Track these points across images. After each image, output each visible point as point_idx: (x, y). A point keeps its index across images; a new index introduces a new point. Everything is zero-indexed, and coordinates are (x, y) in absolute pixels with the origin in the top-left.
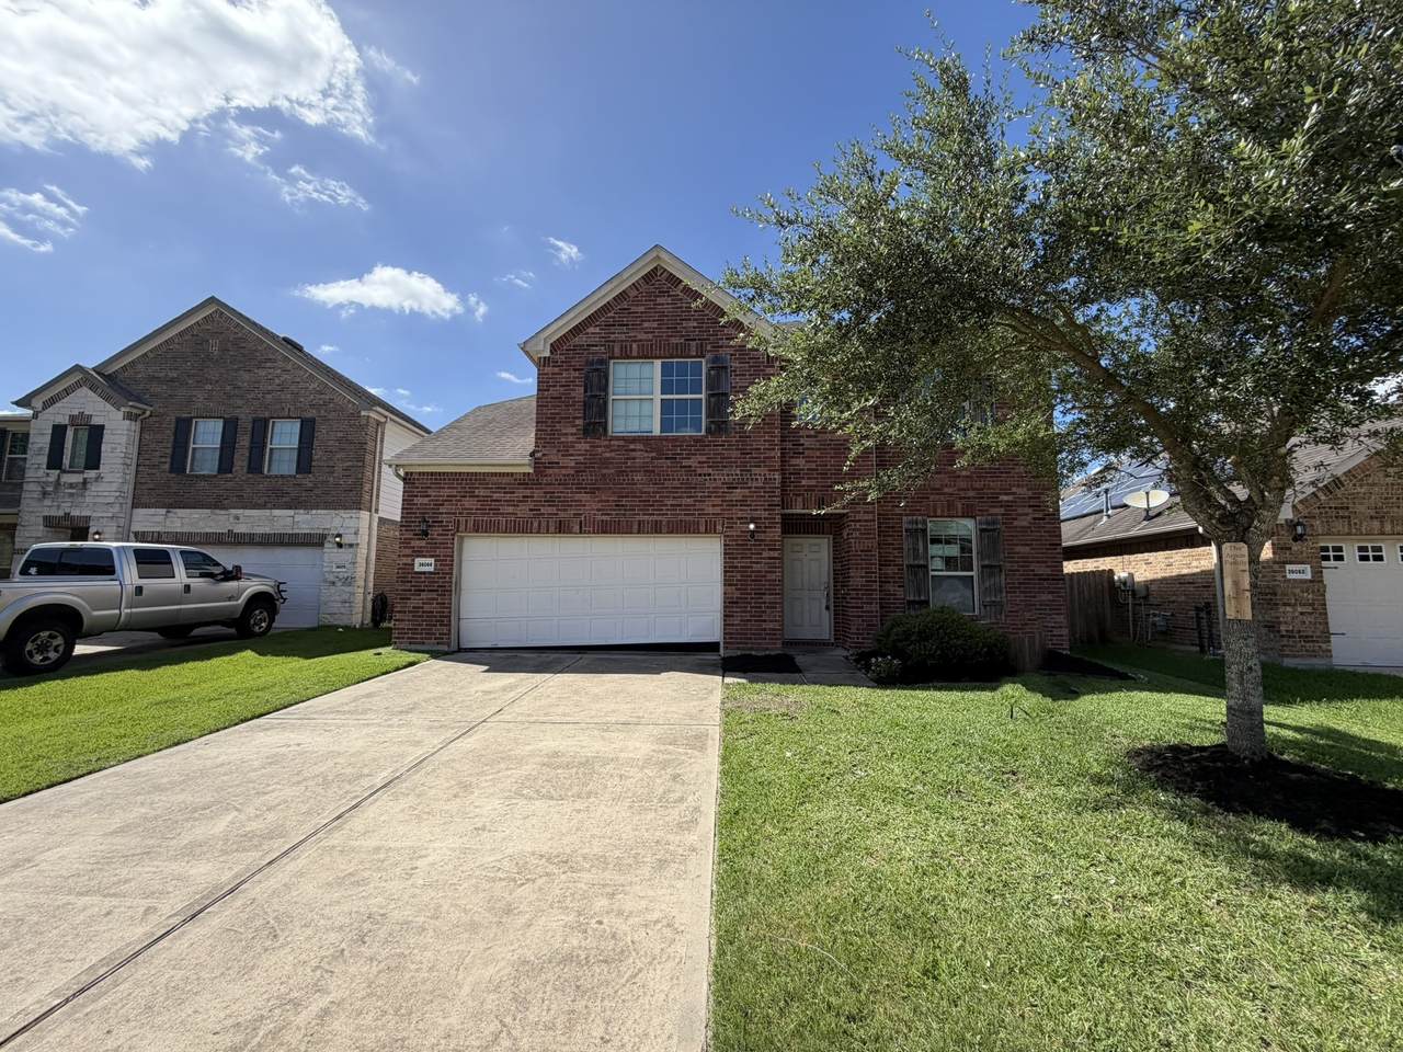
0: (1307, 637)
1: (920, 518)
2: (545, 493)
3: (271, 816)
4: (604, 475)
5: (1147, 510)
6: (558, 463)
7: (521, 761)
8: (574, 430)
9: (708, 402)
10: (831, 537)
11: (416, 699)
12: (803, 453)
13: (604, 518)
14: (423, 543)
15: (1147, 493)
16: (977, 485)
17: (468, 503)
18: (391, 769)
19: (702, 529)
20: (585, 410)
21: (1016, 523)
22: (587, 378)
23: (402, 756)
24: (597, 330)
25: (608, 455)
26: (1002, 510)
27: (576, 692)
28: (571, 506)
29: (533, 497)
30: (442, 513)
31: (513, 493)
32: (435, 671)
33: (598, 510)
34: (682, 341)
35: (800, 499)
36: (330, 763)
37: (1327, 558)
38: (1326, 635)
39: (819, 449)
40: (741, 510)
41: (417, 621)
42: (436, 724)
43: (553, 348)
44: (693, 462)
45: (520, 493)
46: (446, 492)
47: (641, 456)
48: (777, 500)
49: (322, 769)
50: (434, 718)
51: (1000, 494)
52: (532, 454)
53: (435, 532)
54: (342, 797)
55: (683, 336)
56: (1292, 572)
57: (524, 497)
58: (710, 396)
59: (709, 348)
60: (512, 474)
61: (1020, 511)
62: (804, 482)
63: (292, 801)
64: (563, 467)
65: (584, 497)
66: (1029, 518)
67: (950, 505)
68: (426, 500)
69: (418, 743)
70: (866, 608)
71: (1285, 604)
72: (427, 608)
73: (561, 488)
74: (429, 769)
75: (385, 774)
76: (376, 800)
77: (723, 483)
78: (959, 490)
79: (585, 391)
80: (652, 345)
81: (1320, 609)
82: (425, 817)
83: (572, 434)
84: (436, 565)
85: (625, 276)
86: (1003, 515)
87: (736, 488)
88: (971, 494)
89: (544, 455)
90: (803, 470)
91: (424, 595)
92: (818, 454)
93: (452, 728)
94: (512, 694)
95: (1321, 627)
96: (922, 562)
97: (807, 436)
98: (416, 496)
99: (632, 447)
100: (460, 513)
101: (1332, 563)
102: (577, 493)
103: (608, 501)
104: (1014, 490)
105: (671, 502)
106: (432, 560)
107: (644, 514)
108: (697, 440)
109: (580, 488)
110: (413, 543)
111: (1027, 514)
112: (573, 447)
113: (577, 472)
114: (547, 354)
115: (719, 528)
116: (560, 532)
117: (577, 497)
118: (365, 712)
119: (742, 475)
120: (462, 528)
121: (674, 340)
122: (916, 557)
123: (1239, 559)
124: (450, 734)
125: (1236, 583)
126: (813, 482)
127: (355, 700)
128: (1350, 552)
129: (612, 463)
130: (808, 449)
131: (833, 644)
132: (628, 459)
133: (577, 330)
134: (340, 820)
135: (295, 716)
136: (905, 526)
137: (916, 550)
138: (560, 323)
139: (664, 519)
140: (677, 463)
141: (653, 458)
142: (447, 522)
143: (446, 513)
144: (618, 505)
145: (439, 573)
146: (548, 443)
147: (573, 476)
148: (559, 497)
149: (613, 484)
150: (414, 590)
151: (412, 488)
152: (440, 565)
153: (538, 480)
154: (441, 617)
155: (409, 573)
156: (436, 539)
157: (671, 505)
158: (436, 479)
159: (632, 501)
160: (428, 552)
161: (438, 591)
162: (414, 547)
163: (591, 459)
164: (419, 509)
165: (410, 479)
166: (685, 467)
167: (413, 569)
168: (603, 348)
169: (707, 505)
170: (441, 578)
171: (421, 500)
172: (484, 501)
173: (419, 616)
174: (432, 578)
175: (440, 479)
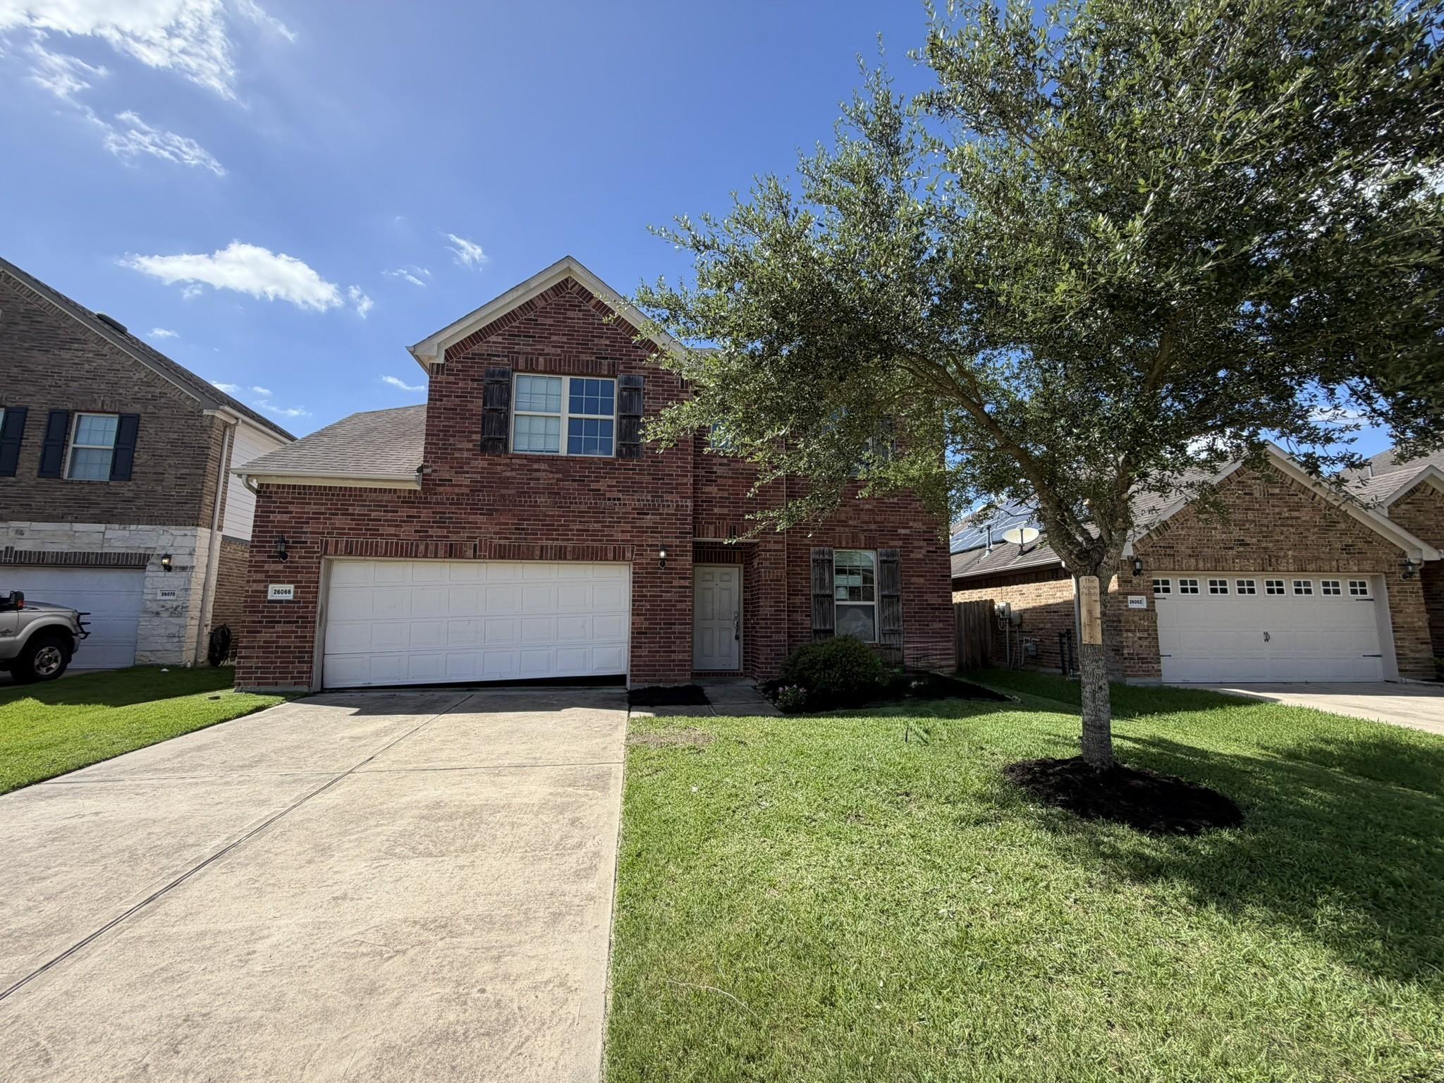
0: (1143, 658)
1: (826, 548)
2: (434, 513)
3: (50, 908)
4: (503, 496)
5: (1021, 546)
6: (451, 481)
7: (394, 815)
8: (470, 446)
9: (620, 423)
10: (742, 566)
11: (263, 750)
12: (716, 481)
13: (502, 542)
14: (280, 567)
15: (1022, 530)
16: (878, 518)
17: (339, 521)
18: (225, 836)
19: (611, 555)
20: (483, 426)
21: (912, 556)
22: (486, 389)
23: (242, 818)
24: (500, 339)
25: (508, 474)
26: (900, 543)
27: (465, 734)
28: (465, 528)
29: (420, 517)
30: (306, 533)
31: (397, 512)
32: (290, 716)
33: (495, 533)
34: (593, 358)
35: (712, 528)
36: (141, 834)
37: (1157, 590)
38: (1157, 658)
39: (732, 478)
40: (652, 537)
41: (268, 657)
42: (289, 779)
43: (449, 354)
44: (602, 485)
45: (404, 512)
46: (312, 508)
47: (545, 477)
48: (689, 528)
49: (130, 843)
50: (287, 771)
51: (899, 527)
52: (420, 470)
53: (296, 555)
54: (155, 875)
55: (595, 353)
56: (1132, 602)
57: (408, 517)
58: (622, 417)
59: (621, 368)
60: (395, 490)
61: (916, 544)
62: (716, 510)
63: (83, 884)
64: (456, 485)
65: (479, 519)
66: (923, 551)
67: (854, 537)
68: (285, 517)
69: (262, 803)
70: (775, 637)
71: (1127, 631)
72: (282, 642)
73: (453, 509)
74: (278, 831)
75: (217, 842)
76: (203, 875)
77: (633, 509)
78: (862, 523)
79: (485, 404)
80: (560, 360)
81: (1152, 634)
82: (269, 889)
83: (468, 450)
84: (295, 592)
85: (533, 285)
86: (901, 547)
87: (648, 514)
88: (873, 527)
89: (434, 471)
90: (715, 498)
91: (279, 628)
92: (730, 482)
93: (312, 781)
94: (386, 739)
95: (1154, 650)
96: (827, 592)
97: (720, 465)
98: (274, 512)
99: (536, 466)
100: (328, 533)
101: (1162, 594)
102: (470, 514)
103: (507, 524)
104: (911, 524)
105: (577, 527)
106: (291, 587)
107: (547, 539)
108: (607, 463)
109: (475, 509)
110: (266, 567)
111: (920, 548)
112: (469, 463)
113: (471, 491)
114: (441, 360)
115: (628, 555)
116: (450, 556)
117: (472, 518)
118: (194, 767)
119: (653, 501)
120: (331, 549)
121: (584, 357)
122: (822, 587)
123: (1092, 591)
124: (305, 789)
125: (1090, 612)
126: (725, 511)
127: (181, 754)
128: (1175, 585)
129: (513, 483)
130: (721, 477)
131: (742, 674)
132: (530, 479)
133: (477, 337)
134: (151, 904)
135: (95, 779)
136: (812, 557)
137: (822, 580)
138: (458, 328)
139: (569, 544)
140: (586, 486)
141: (558, 480)
142: (311, 543)
143: (311, 533)
144: (518, 529)
145: (299, 602)
146: (439, 458)
147: (467, 495)
148: (451, 518)
149: (513, 506)
150: (267, 622)
151: (268, 502)
152: (302, 592)
153: (426, 498)
154: (300, 652)
155: (260, 602)
156: (296, 562)
157: (578, 530)
158: (299, 493)
159: (534, 525)
160: (287, 577)
161: (297, 622)
162: (268, 571)
163: (488, 478)
164: (275, 527)
165: (265, 492)
166: (593, 490)
167: (266, 597)
168: (506, 359)
169: (617, 531)
170: (303, 607)
171: (279, 517)
172: (359, 520)
173: (272, 652)
174: (290, 607)
175: (305, 494)
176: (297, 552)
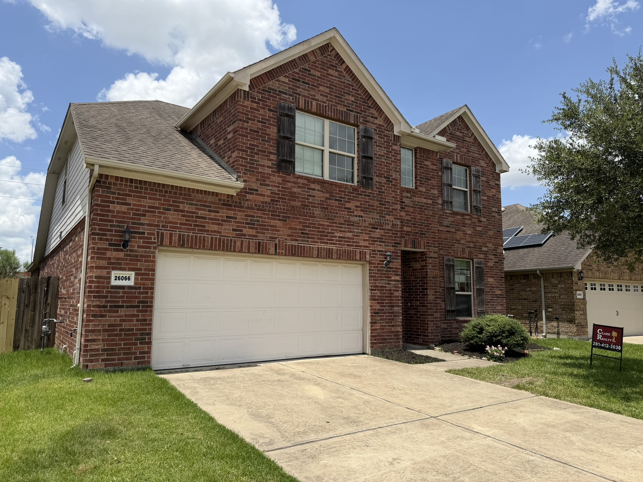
0: (583, 325)
1: (451, 258)
2: (246, 216)
4: (293, 207)
6: (257, 190)
8: (269, 164)
9: (359, 161)
13: (295, 243)
14: (121, 255)
16: (474, 240)
17: (172, 216)
20: (278, 150)
21: (488, 264)
22: (279, 120)
25: (295, 190)
26: (483, 256)
28: (268, 230)
30: (143, 224)
31: (218, 212)
34: (345, 110)
40: (380, 245)
41: (113, 340)
43: (252, 84)
44: (351, 205)
45: (224, 213)
46: (147, 202)
48: (399, 240)
51: (483, 246)
53: (136, 244)
55: (346, 106)
56: (578, 295)
57: (227, 217)
58: (361, 157)
59: (361, 120)
60: (217, 194)
61: (490, 257)
64: (261, 195)
65: (279, 223)
66: (493, 261)
67: (463, 251)
68: (124, 208)
71: (577, 311)
72: (126, 325)
73: (259, 213)
77: (369, 224)
78: (467, 242)
79: (279, 131)
80: (326, 107)
81: (585, 312)
83: (268, 167)
84: (136, 279)
86: (484, 259)
87: (377, 229)
88: (472, 245)
89: (245, 181)
91: (122, 312)
95: (585, 321)
96: (452, 286)
98: (113, 203)
100: (163, 226)
102: (271, 219)
103: (296, 229)
104: (488, 244)
105: (339, 235)
106: (132, 274)
109: (274, 216)
110: (109, 254)
112: (269, 178)
113: (272, 200)
114: (247, 88)
115: (368, 257)
117: (273, 222)
119: (380, 220)
120: (166, 241)
121: (340, 108)
122: (450, 283)
126: (409, 229)
129: (298, 197)
133: (271, 75)
136: (445, 262)
137: (450, 278)
139: (334, 247)
140: (342, 204)
141: (327, 198)
142: (148, 234)
143: (148, 225)
144: (303, 233)
145: (140, 288)
146: (248, 170)
147: (269, 204)
148: (258, 221)
149: (300, 215)
150: (111, 307)
151: (108, 192)
152: (142, 279)
153: (240, 203)
154: (141, 334)
155: (104, 287)
156: (136, 251)
157: (339, 237)
158: (136, 187)
159: (313, 231)
160: (127, 264)
161: (138, 306)
162: (110, 259)
163: (283, 191)
164: (115, 217)
165: (105, 183)
166: (347, 208)
167: (109, 282)
168: (291, 98)
169: (361, 239)
170: (142, 293)
171: (118, 208)
172: (189, 216)
173: (116, 335)
174: (132, 293)
175: (141, 188)
176: (136, 242)
